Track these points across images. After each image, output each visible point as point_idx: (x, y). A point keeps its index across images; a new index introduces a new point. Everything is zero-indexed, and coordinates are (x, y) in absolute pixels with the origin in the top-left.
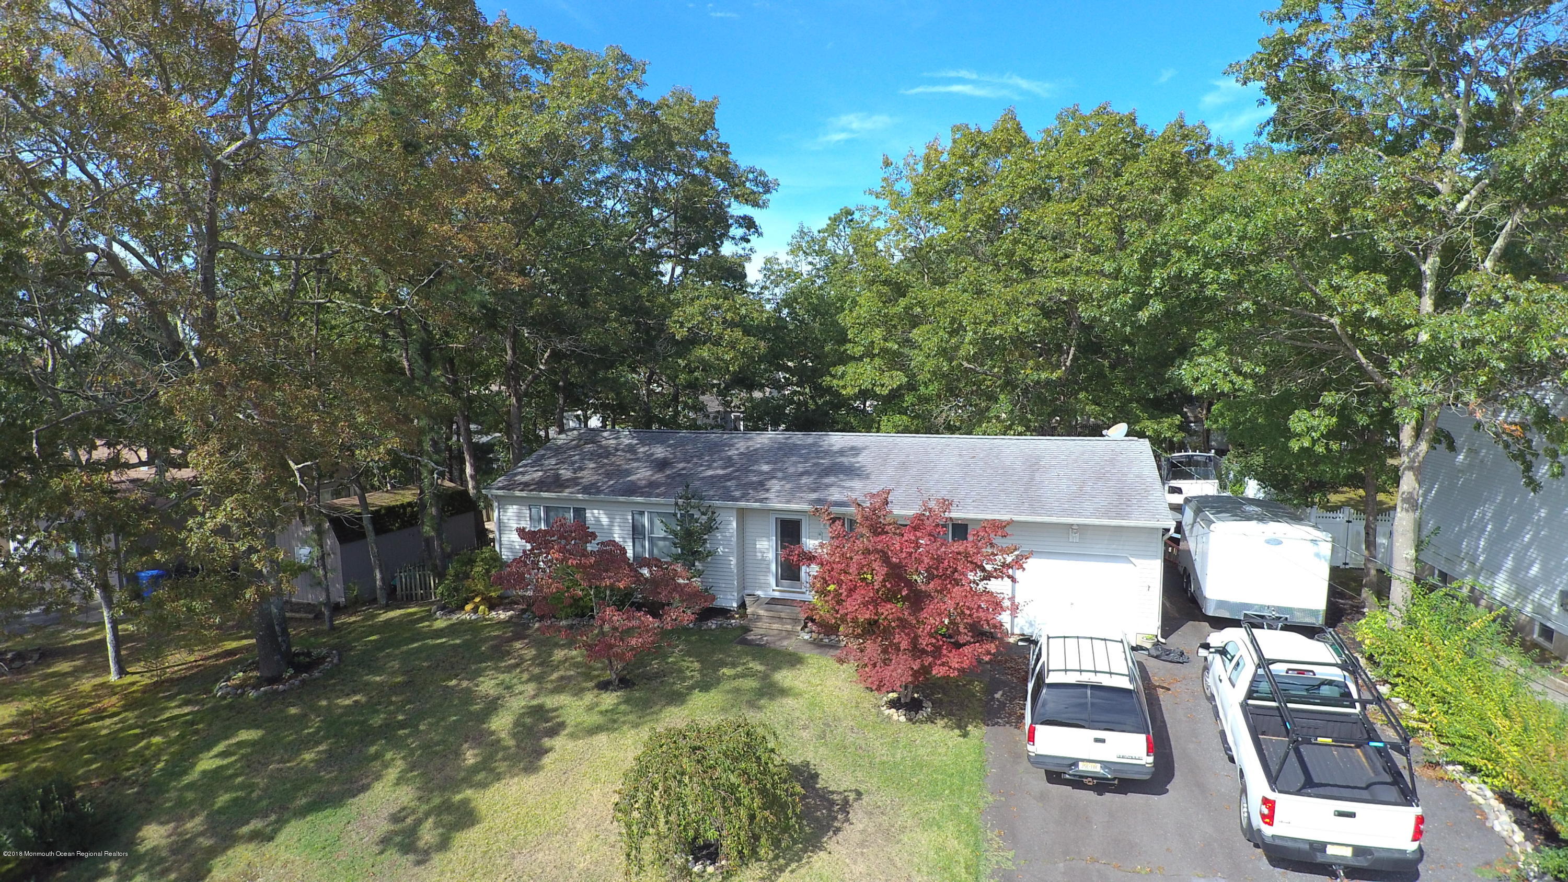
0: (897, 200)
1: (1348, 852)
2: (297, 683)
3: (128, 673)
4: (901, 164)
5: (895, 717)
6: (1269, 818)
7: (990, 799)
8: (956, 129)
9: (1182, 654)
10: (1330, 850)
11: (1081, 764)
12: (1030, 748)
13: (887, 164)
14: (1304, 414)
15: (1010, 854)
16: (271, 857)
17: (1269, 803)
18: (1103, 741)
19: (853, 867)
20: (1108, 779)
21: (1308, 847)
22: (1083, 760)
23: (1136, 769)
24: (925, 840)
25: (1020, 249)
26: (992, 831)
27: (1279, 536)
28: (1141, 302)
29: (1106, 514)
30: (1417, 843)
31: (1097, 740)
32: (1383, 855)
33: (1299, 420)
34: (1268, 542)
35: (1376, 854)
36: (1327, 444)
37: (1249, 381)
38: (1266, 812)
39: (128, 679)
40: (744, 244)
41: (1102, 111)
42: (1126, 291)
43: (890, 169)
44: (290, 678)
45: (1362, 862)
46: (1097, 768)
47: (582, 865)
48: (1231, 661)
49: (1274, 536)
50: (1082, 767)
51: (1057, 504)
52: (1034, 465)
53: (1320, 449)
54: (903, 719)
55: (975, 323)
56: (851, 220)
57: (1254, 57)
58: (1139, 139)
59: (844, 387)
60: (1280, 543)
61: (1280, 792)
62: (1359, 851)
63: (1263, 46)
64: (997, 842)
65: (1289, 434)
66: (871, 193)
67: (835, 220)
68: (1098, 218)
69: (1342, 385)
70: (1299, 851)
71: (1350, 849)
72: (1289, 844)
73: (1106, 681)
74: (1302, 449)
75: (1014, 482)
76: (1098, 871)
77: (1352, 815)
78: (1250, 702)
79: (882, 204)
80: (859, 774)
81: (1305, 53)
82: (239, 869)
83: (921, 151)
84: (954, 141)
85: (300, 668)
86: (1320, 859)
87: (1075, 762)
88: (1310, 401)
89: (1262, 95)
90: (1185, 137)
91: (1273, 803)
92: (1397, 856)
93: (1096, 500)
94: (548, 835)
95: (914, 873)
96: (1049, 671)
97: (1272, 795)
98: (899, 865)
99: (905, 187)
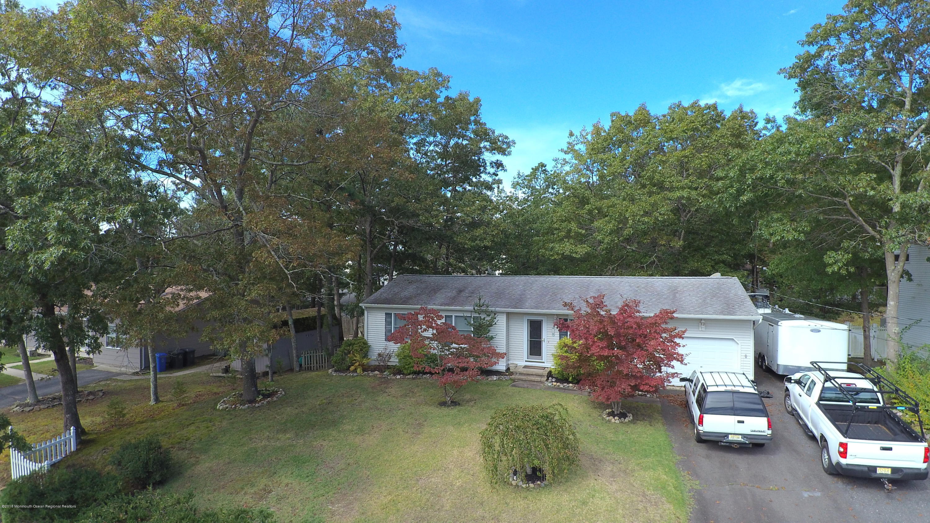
0: (578, 155)
1: (889, 471)
2: (265, 403)
3: (160, 401)
4: (579, 135)
5: (613, 420)
6: (844, 454)
7: (678, 458)
8: (612, 115)
9: (768, 393)
10: (879, 471)
11: (730, 436)
12: (700, 428)
13: (571, 134)
14: (832, 254)
15: (697, 482)
16: (277, 482)
17: (844, 445)
18: (743, 422)
19: (611, 486)
20: (746, 443)
21: (866, 469)
22: (731, 434)
23: (762, 437)
24: (649, 475)
25: (657, 176)
26: (684, 472)
27: (818, 327)
28: (740, 192)
29: (722, 313)
30: (926, 464)
31: (739, 422)
32: (908, 471)
33: (830, 257)
34: (812, 331)
35: (904, 471)
36: (847, 269)
37: (802, 235)
38: (842, 450)
39: (160, 405)
40: (494, 177)
41: (695, 105)
42: (732, 187)
43: (573, 138)
44: (261, 400)
45: (896, 476)
46: (739, 438)
47: (458, 484)
48: (804, 387)
49: (815, 327)
50: (731, 438)
51: (692, 308)
52: (674, 291)
53: (843, 272)
54: (617, 421)
55: (633, 216)
56: (545, 170)
57: (794, 65)
58: (719, 117)
59: (552, 255)
60: (819, 331)
61: (849, 438)
62: (895, 470)
63: (798, 59)
64: (688, 477)
65: (826, 265)
66: (562, 150)
67: (535, 170)
68: (701, 159)
69: (852, 237)
70: (862, 471)
71: (890, 469)
72: (857, 468)
73: (741, 390)
74: (833, 272)
75: (665, 299)
76: (749, 489)
77: (890, 449)
78: (821, 402)
79: (568, 157)
80: (601, 446)
81: (821, 63)
82: (261, 488)
83: (590, 129)
84: (612, 121)
85: (265, 396)
86: (874, 475)
87: (727, 435)
88: (836, 248)
89: (796, 86)
90: (743, 118)
91: (846, 444)
92: (916, 471)
93: (714, 307)
94: (435, 470)
95: (646, 490)
96: (707, 386)
97: (844, 440)
98: (636, 486)
99: (581, 148)
